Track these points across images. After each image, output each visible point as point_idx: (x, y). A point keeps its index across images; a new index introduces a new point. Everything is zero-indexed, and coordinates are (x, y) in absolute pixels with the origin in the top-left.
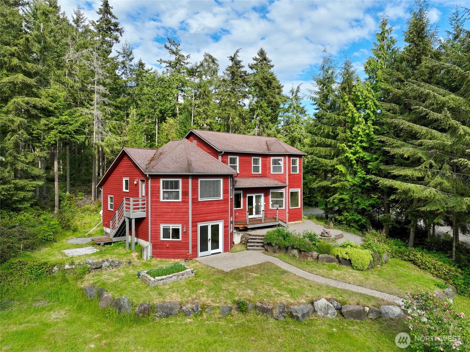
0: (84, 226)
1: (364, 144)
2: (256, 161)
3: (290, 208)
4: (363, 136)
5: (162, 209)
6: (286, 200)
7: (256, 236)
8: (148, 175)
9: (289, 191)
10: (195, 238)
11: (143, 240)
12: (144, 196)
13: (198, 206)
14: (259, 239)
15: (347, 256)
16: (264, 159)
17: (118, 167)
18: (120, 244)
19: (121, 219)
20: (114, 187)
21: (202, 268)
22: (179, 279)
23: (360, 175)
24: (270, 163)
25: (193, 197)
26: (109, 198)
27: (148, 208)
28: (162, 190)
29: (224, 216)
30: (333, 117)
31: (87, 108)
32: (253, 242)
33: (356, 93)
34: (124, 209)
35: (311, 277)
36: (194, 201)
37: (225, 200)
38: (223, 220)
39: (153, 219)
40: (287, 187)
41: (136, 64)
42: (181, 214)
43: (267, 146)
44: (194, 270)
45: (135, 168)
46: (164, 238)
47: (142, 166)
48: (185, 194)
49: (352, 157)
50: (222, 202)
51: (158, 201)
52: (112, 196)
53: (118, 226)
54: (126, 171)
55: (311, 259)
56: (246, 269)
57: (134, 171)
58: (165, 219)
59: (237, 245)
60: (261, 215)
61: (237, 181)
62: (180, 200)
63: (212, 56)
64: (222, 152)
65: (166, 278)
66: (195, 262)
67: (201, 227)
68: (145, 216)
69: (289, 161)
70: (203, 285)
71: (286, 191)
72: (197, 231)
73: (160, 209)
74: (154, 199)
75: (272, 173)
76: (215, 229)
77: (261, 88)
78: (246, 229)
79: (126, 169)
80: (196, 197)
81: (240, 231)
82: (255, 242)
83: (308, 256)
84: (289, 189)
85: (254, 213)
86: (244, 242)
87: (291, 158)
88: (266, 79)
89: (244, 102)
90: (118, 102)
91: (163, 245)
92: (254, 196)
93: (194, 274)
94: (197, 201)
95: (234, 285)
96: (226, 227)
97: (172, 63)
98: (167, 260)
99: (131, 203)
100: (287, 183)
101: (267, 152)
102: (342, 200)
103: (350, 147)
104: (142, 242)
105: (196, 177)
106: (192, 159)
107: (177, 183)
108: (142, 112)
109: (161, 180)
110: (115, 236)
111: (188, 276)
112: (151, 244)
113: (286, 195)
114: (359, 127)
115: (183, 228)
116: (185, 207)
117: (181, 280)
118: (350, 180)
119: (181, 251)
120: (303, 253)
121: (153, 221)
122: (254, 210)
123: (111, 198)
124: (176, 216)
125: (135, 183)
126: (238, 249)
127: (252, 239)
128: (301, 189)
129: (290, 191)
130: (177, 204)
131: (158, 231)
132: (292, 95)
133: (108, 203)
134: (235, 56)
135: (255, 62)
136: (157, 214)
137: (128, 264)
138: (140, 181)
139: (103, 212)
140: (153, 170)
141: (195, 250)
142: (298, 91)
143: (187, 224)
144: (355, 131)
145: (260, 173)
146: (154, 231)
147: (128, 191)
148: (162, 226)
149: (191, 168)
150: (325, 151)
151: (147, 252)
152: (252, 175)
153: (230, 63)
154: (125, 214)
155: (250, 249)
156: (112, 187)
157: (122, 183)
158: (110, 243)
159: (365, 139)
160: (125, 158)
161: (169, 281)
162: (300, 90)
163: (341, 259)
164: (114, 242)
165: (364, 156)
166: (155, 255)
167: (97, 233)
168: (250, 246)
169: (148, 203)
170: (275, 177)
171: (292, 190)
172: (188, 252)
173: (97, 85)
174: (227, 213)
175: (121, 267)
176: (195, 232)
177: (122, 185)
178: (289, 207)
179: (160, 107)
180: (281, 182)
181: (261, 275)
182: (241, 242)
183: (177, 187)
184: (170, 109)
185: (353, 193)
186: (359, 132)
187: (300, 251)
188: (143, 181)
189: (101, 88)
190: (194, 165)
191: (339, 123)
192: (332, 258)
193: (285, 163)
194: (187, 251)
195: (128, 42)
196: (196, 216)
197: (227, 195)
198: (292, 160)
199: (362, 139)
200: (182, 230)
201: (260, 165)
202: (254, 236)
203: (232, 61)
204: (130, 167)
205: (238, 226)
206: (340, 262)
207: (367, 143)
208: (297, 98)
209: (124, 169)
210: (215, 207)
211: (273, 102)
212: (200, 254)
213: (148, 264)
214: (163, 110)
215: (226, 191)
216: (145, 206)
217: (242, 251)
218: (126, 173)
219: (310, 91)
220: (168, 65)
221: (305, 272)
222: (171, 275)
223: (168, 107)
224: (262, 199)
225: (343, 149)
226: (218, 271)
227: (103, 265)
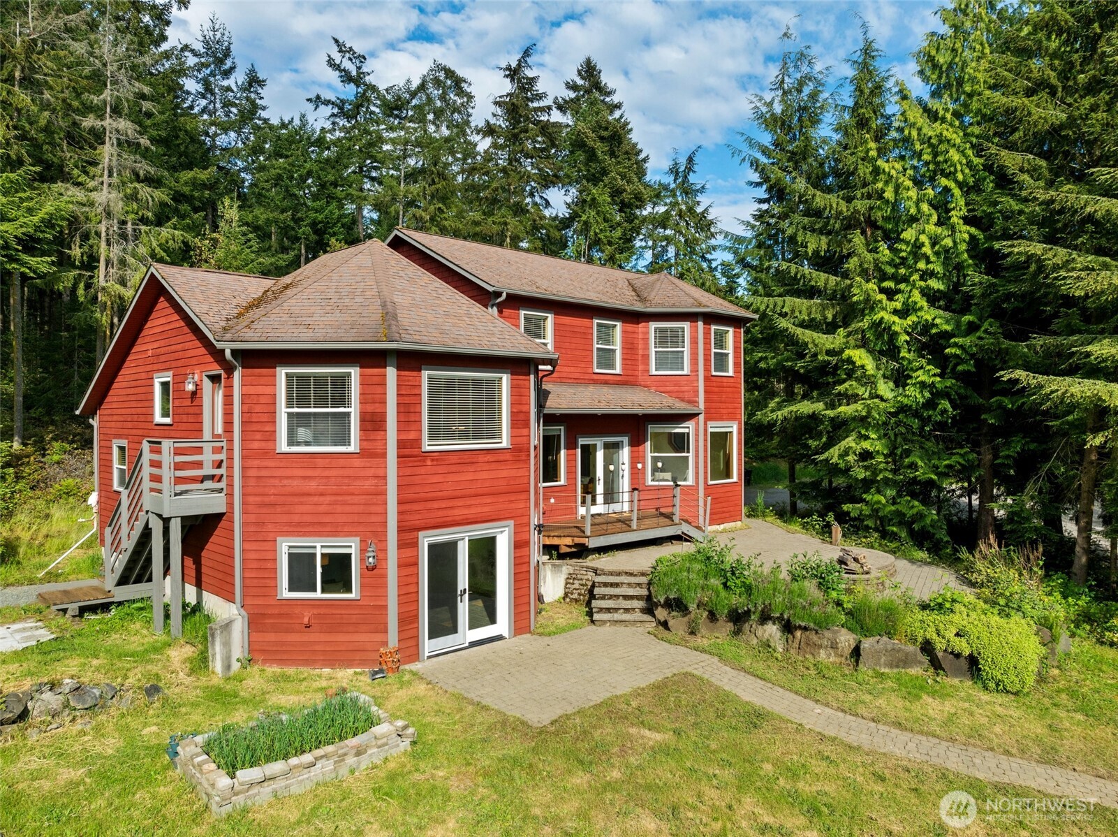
0: (42, 545)
1: (935, 284)
2: (606, 335)
3: (711, 482)
4: (933, 259)
5: (285, 482)
6: (696, 457)
7: (619, 574)
8: (228, 353)
9: (706, 430)
10: (412, 589)
11: (217, 598)
12: (219, 436)
13: (422, 470)
14: (629, 584)
15: (964, 644)
16: (630, 327)
17: (139, 341)
18: (141, 609)
19: (136, 519)
20: (128, 411)
21: (437, 712)
22: (344, 771)
23: (922, 378)
24: (646, 340)
25: (404, 437)
26: (115, 451)
27: (231, 477)
28: (283, 412)
29: (513, 506)
30: (834, 206)
31: (79, 184)
32: (611, 597)
33: (906, 132)
34: (147, 484)
35: (857, 732)
36: (407, 452)
37: (519, 450)
38: (511, 523)
39: (252, 518)
40: (701, 417)
41: (240, 83)
42: (356, 499)
43: (635, 290)
44: (406, 727)
45: (192, 337)
46: (291, 589)
47: (209, 319)
48: (373, 422)
49: (898, 324)
50: (508, 456)
51: (270, 453)
52: (124, 443)
53: (129, 544)
54: (163, 350)
55: (829, 656)
56: (610, 710)
57: (187, 345)
58: (296, 518)
59: (551, 604)
60: (624, 505)
61: (549, 393)
62: (353, 447)
63: (453, 73)
64: (499, 294)
65: (285, 774)
66: (410, 683)
67: (431, 547)
68: (223, 509)
69: (707, 334)
70: (447, 798)
71: (697, 430)
72: (416, 564)
73: (276, 482)
74: (256, 445)
75: (654, 372)
76: (484, 552)
77: (592, 156)
78: (581, 552)
79: (162, 343)
80: (412, 435)
81: (562, 556)
82: (617, 597)
83: (820, 647)
84: (705, 424)
85: (600, 499)
86: (575, 596)
87: (713, 327)
88: (606, 129)
89: (544, 195)
90: (182, 181)
91: (288, 616)
92: (599, 442)
93: (408, 741)
94: (415, 451)
95: (578, 791)
96: (520, 545)
97: (348, 107)
98: (305, 671)
99: (167, 457)
100: (702, 406)
101: (639, 307)
102: (865, 455)
103: (891, 294)
104: (213, 603)
105: (412, 360)
106: (398, 298)
107: (341, 383)
108: (256, 217)
109: (282, 373)
110: (123, 581)
111: (383, 755)
112: (243, 612)
113: (697, 441)
114: (924, 232)
115: (363, 551)
116: (371, 472)
117: (352, 772)
118: (889, 395)
119: (356, 637)
120: (798, 633)
121: (252, 529)
122: (600, 488)
123: (122, 449)
124: (339, 508)
125: (190, 387)
126: (561, 622)
127: (605, 585)
128: (740, 424)
129: (710, 430)
130: (342, 462)
131: (269, 565)
132: (675, 181)
133: (111, 467)
134: (519, 65)
135: (572, 95)
136: (267, 500)
137: (143, 699)
138: (205, 379)
139: (100, 496)
140: (249, 334)
141: (410, 633)
142: (689, 169)
143: (381, 536)
144: (907, 243)
145: (618, 370)
146: (254, 565)
147: (168, 420)
148: (285, 546)
149: (394, 328)
150: (809, 309)
151: (227, 644)
152: (595, 377)
153: (507, 87)
154: (148, 501)
155: (604, 622)
156: (123, 411)
157: (152, 393)
158: (105, 607)
159: (939, 269)
160: (162, 303)
161: (300, 784)
162: (696, 168)
163: (940, 655)
164: (120, 604)
165: (933, 319)
166: (257, 653)
167: (77, 570)
168: (601, 610)
169: (230, 458)
170: (661, 384)
171: (716, 427)
172: (385, 644)
173: (111, 117)
174: (523, 496)
175: (113, 711)
176: (408, 565)
177: (152, 400)
178: (706, 478)
179: (312, 215)
180: (682, 400)
181: (677, 732)
182: (566, 595)
183: (341, 398)
184: (338, 222)
185: (896, 435)
186: (923, 245)
187: (788, 628)
188: (215, 379)
189: (124, 124)
190: (404, 318)
191: (850, 224)
192: (907, 654)
193: (694, 341)
194: (378, 637)
195: (219, 22)
196: (415, 507)
197: (524, 432)
198: (716, 332)
199: (931, 266)
200: (362, 560)
201: (617, 346)
202: (611, 574)
203: (512, 80)
204: (174, 333)
205: (556, 541)
206: (936, 664)
207: (942, 278)
208: (688, 191)
209: (156, 345)
210: (482, 475)
211: (625, 190)
212: (429, 646)
213: (226, 694)
214: (320, 222)
215: (522, 417)
216: (222, 471)
217: (575, 627)
218: (163, 358)
219: (751, 142)
220: (336, 111)
221: (827, 710)
222: (307, 758)
223: (335, 216)
224: (625, 454)
225: (867, 300)
226: (504, 723)
227: (35, 708)
